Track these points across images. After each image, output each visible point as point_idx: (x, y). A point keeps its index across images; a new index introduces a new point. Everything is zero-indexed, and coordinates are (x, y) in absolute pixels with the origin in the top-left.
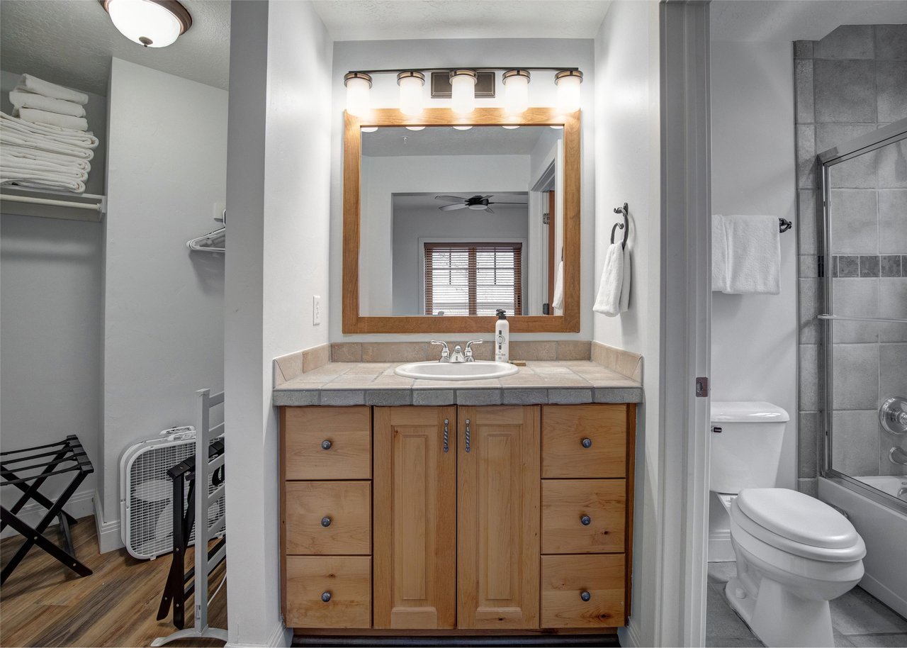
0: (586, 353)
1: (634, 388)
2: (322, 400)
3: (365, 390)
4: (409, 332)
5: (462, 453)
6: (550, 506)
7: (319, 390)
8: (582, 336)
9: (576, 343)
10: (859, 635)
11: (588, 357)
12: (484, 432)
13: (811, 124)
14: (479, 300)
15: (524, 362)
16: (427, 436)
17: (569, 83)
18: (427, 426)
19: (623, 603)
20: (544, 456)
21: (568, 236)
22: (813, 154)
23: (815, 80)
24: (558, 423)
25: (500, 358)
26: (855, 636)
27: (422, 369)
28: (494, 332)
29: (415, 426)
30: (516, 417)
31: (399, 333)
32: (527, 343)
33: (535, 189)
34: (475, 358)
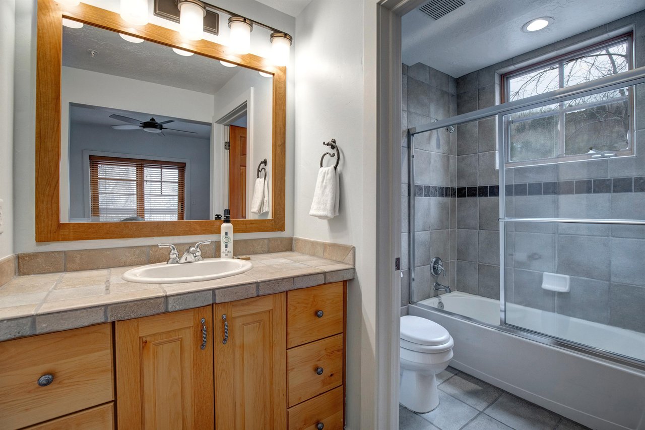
0: (289, 246)
1: (349, 269)
2: (38, 327)
3: (106, 306)
4: (128, 237)
5: (219, 345)
6: (294, 369)
7: (32, 316)
8: (286, 234)
9: (282, 239)
10: (441, 384)
11: (290, 249)
12: (238, 323)
13: (406, 111)
14: (146, 206)
15: (248, 256)
16: (181, 338)
17: (281, 43)
18: (181, 329)
19: (342, 420)
20: (289, 330)
21: (277, 160)
22: (407, 128)
23: (408, 87)
24: (299, 303)
25: (226, 255)
26: (439, 385)
27: (148, 273)
28: (219, 233)
29: (168, 332)
30: (265, 305)
31: (116, 238)
32: (246, 241)
33: (219, 122)
34: (204, 256)
